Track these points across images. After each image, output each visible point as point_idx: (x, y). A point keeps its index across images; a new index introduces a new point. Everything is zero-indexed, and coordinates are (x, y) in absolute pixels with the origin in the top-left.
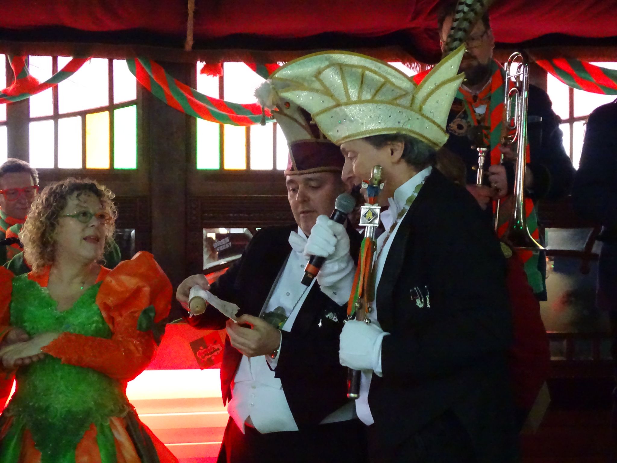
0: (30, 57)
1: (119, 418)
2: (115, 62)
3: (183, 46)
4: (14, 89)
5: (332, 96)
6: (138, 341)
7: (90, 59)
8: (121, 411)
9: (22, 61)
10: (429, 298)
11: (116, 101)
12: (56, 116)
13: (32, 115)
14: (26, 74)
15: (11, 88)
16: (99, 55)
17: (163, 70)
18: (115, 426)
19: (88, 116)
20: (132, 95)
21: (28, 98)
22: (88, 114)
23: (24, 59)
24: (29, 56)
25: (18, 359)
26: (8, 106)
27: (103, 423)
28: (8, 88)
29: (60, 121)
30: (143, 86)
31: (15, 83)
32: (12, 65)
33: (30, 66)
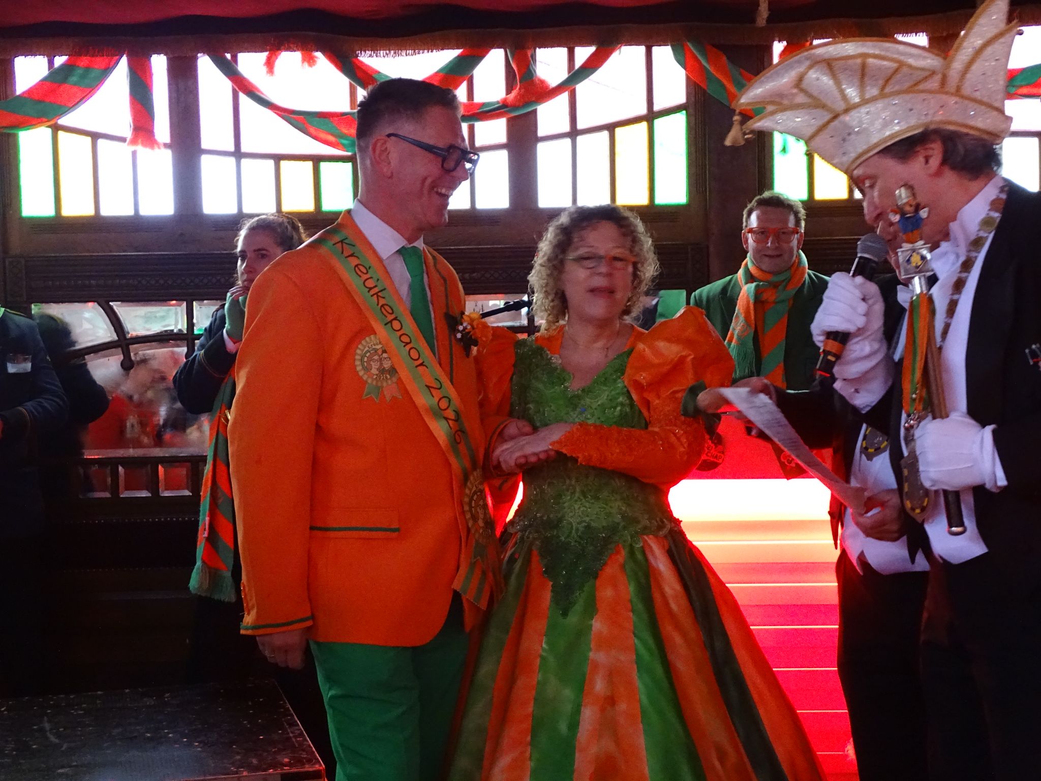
0: (538, 50)
1: (656, 537)
2: (655, 49)
3: (753, 21)
4: (516, 97)
5: (824, 106)
6: (683, 430)
7: (620, 48)
8: (661, 527)
9: (526, 57)
11: (657, 107)
12: (574, 133)
13: (541, 133)
14: (532, 75)
15: (512, 96)
16: (633, 41)
17: (725, 58)
18: (651, 547)
19: (618, 131)
20: (681, 97)
21: (534, 108)
22: (618, 127)
23: (529, 53)
24: (536, 49)
25: (520, 457)
26: (509, 121)
27: (634, 545)
28: (508, 96)
29: (580, 139)
30: (695, 83)
31: (518, 89)
32: (513, 61)
33: (538, 63)
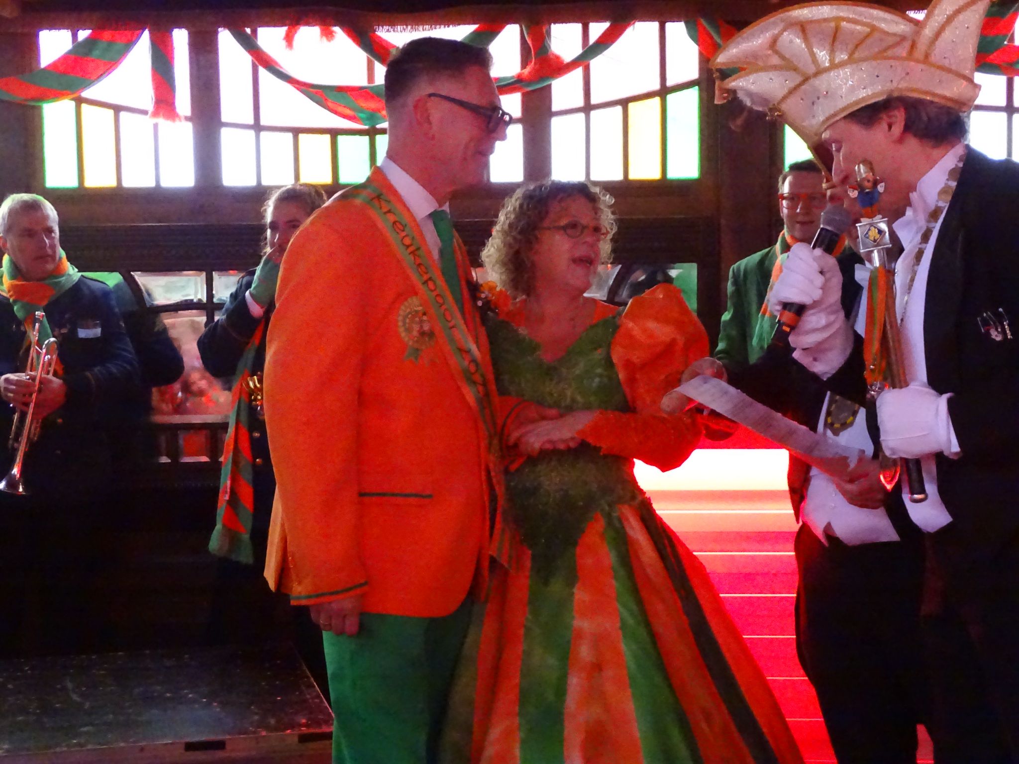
0: (553, 26)
1: (630, 507)
2: (669, 26)
4: (531, 72)
7: (634, 23)
9: (542, 34)
10: (1008, 325)
11: (670, 83)
12: (588, 108)
13: (555, 108)
14: (548, 51)
15: (527, 71)
16: (647, 17)
18: (626, 516)
19: (631, 106)
20: (693, 73)
21: (549, 83)
22: (631, 102)
23: (544, 29)
24: (551, 24)
27: (611, 514)
28: (523, 71)
29: (594, 113)
30: (707, 59)
31: (533, 63)
32: (529, 36)
33: (552, 39)
